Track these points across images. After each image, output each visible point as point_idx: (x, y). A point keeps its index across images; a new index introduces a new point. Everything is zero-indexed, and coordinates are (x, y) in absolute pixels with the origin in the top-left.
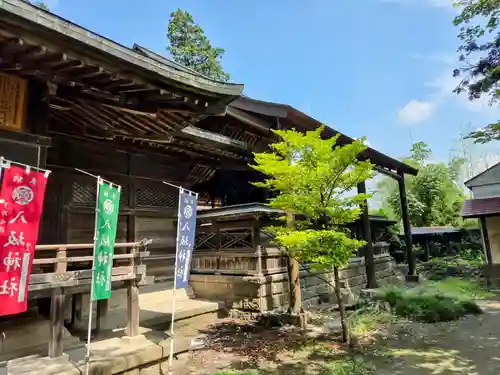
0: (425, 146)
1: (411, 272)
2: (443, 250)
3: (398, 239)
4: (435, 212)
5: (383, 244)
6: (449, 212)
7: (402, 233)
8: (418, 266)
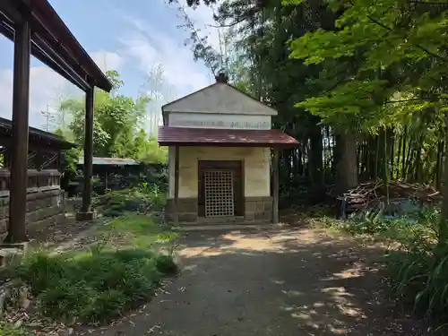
0: (117, 75)
1: (84, 209)
2: (123, 182)
3: (74, 168)
4: (117, 145)
5: (53, 172)
6: (130, 147)
7: (81, 161)
8: (93, 200)
